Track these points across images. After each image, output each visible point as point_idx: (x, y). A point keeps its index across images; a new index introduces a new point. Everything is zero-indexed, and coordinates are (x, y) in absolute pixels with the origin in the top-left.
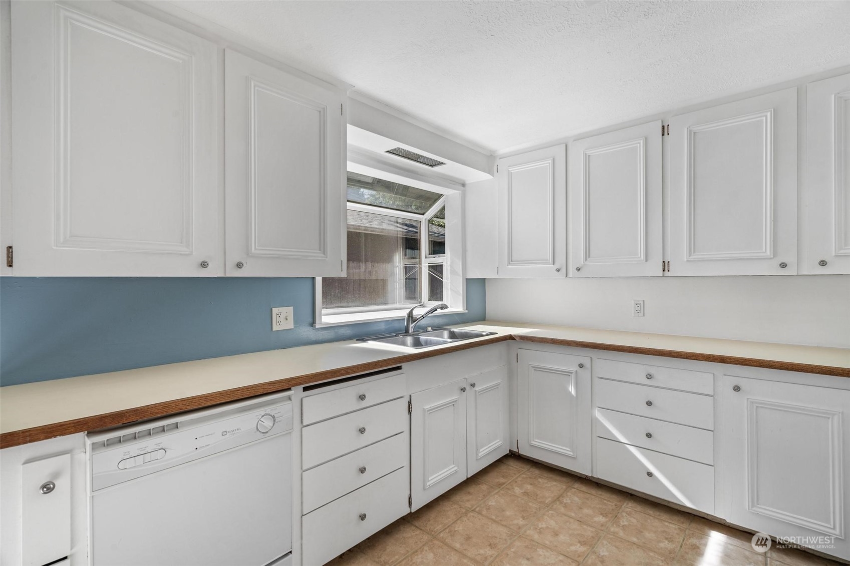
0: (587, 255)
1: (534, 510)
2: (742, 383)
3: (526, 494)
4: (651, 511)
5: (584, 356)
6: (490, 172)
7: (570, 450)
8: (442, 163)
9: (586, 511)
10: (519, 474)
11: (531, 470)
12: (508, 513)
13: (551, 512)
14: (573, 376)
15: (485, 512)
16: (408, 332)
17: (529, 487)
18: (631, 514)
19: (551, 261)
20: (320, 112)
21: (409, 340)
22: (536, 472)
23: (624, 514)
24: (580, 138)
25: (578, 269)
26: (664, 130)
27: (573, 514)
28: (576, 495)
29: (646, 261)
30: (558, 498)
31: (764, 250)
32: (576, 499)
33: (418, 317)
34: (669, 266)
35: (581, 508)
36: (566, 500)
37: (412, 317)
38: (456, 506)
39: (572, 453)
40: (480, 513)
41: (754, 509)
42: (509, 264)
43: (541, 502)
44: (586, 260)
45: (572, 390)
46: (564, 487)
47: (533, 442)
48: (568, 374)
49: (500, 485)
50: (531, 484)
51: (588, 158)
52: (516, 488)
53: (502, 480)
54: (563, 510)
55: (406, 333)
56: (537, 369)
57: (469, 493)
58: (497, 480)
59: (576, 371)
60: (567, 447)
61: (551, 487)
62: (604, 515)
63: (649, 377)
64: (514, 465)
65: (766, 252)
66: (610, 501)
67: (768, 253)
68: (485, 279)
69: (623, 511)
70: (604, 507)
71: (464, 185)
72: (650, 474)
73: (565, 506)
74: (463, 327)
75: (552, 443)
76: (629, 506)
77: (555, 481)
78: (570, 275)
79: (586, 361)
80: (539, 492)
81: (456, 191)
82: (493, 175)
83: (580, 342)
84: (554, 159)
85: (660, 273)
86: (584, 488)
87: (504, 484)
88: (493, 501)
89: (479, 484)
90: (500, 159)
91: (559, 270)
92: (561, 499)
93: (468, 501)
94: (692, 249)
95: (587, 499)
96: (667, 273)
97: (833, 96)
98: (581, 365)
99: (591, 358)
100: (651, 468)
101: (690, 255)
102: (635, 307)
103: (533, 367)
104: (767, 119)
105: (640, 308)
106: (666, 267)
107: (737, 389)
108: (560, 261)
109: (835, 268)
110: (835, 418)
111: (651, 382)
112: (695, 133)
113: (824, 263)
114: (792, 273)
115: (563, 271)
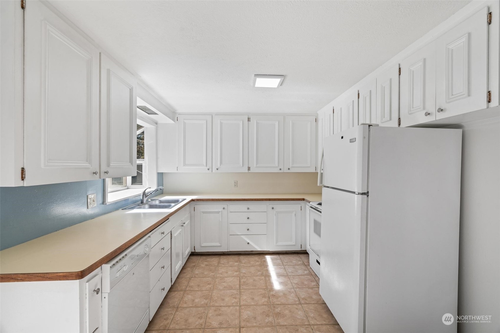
0: (221, 163)
1: (214, 269)
2: (274, 206)
3: (206, 265)
4: (249, 256)
6: (173, 120)
8: (156, 114)
9: (231, 263)
10: (198, 260)
11: (202, 257)
12: (206, 273)
13: (220, 267)
14: (221, 213)
15: (197, 276)
16: (143, 203)
17: (206, 263)
18: (244, 259)
19: (205, 165)
20: (130, 89)
21: (147, 206)
22: (204, 257)
23: (242, 260)
24: (217, 114)
25: (217, 169)
26: (249, 119)
27: (227, 265)
28: (224, 260)
29: (243, 166)
30: (219, 263)
32: (225, 261)
33: (148, 194)
34: (250, 169)
35: (228, 263)
36: (222, 262)
37: (145, 195)
38: (183, 279)
39: (220, 245)
40: (195, 277)
41: (277, 244)
42: (184, 166)
43: (214, 266)
44: (220, 165)
46: (218, 259)
47: (202, 245)
48: (218, 212)
49: (194, 266)
50: (206, 262)
51: (221, 123)
52: (202, 265)
53: (194, 264)
54: (223, 265)
55: (141, 203)
56: (204, 212)
57: (184, 273)
58: (192, 265)
59: (222, 211)
60: (218, 242)
61: (214, 260)
62: (237, 262)
63: (248, 209)
64: (194, 258)
65: (276, 165)
66: (236, 258)
68: (163, 173)
69: (241, 259)
70: (235, 260)
71: (156, 123)
72: (248, 243)
73: (223, 264)
74: (162, 197)
75: (211, 243)
76: (242, 257)
77: (213, 258)
78: (214, 171)
79: (225, 206)
80: (211, 263)
81: (153, 126)
82: (174, 121)
83: (224, 199)
84: (207, 121)
85: (247, 171)
86: (225, 257)
87: (195, 265)
88: (197, 272)
89: (186, 269)
90: (179, 114)
92: (220, 262)
93: (187, 275)
94: (257, 163)
95: (228, 260)
96: (249, 171)
97: (291, 121)
98: (224, 208)
99: (227, 205)
100: (248, 241)
101: (256, 165)
102: (234, 184)
103: (202, 212)
104: (277, 124)
105: (236, 184)
106: (249, 169)
107: (273, 208)
108: (209, 166)
109: (292, 170)
110: (294, 212)
111: (249, 211)
112: (258, 123)
113: (289, 169)
114: (283, 172)
115: (210, 170)
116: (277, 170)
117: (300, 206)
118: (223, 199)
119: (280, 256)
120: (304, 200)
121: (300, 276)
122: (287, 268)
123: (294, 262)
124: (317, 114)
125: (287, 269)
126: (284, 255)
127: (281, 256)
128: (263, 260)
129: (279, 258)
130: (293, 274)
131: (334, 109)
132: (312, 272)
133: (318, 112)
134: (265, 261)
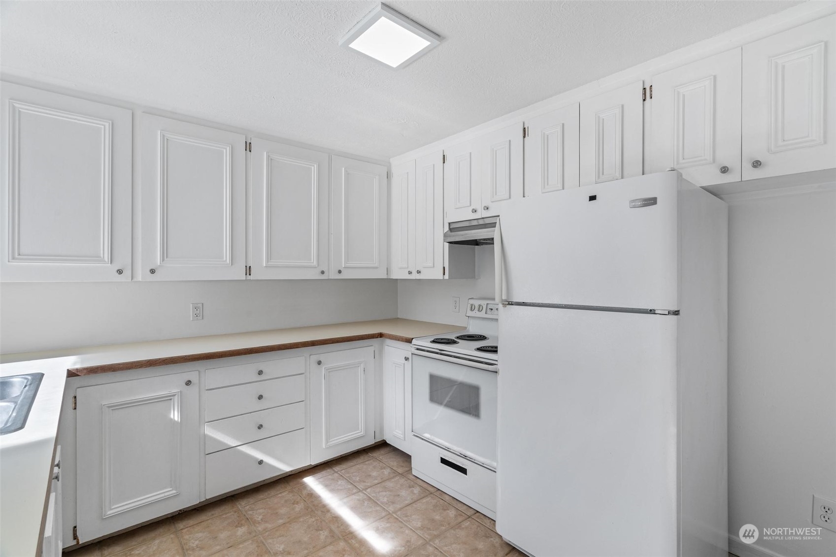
0: (165, 254)
2: (322, 358)
4: (261, 496)
5: (190, 372)
7: (171, 489)
14: (176, 399)
19: (107, 257)
25: (153, 271)
26: (248, 147)
29: (232, 265)
31: (312, 261)
34: (246, 270)
39: (174, 492)
41: (328, 444)
42: (13, 259)
44: (163, 260)
45: (175, 416)
47: (109, 512)
48: (169, 398)
56: (114, 407)
59: (181, 392)
60: (165, 488)
62: (239, 525)
63: (260, 373)
65: (313, 263)
67: (315, 263)
72: (261, 462)
75: (144, 495)
78: (139, 277)
79: (193, 376)
83: (189, 356)
84: (115, 124)
85: (243, 277)
91: (120, 272)
94: (269, 257)
96: (249, 277)
97: (343, 169)
98: (188, 383)
99: (199, 371)
100: (260, 456)
101: (267, 261)
102: (193, 312)
103: (109, 407)
104: (314, 169)
105: (199, 311)
106: (248, 271)
107: (319, 363)
108: (123, 260)
109: (345, 275)
110: (362, 365)
111: (262, 377)
112: (271, 159)
113: (340, 272)
114: (327, 278)
115: (127, 273)
116: (314, 275)
117: (371, 349)
118: (186, 356)
119: (334, 469)
120: (381, 335)
121: (414, 505)
122: (374, 495)
123: (374, 474)
124: (389, 163)
125: (373, 497)
126: (340, 464)
127: (337, 468)
128: (304, 492)
129: (336, 475)
130: (398, 506)
131: (444, 156)
132: (425, 486)
133: (391, 160)
134: (312, 495)
